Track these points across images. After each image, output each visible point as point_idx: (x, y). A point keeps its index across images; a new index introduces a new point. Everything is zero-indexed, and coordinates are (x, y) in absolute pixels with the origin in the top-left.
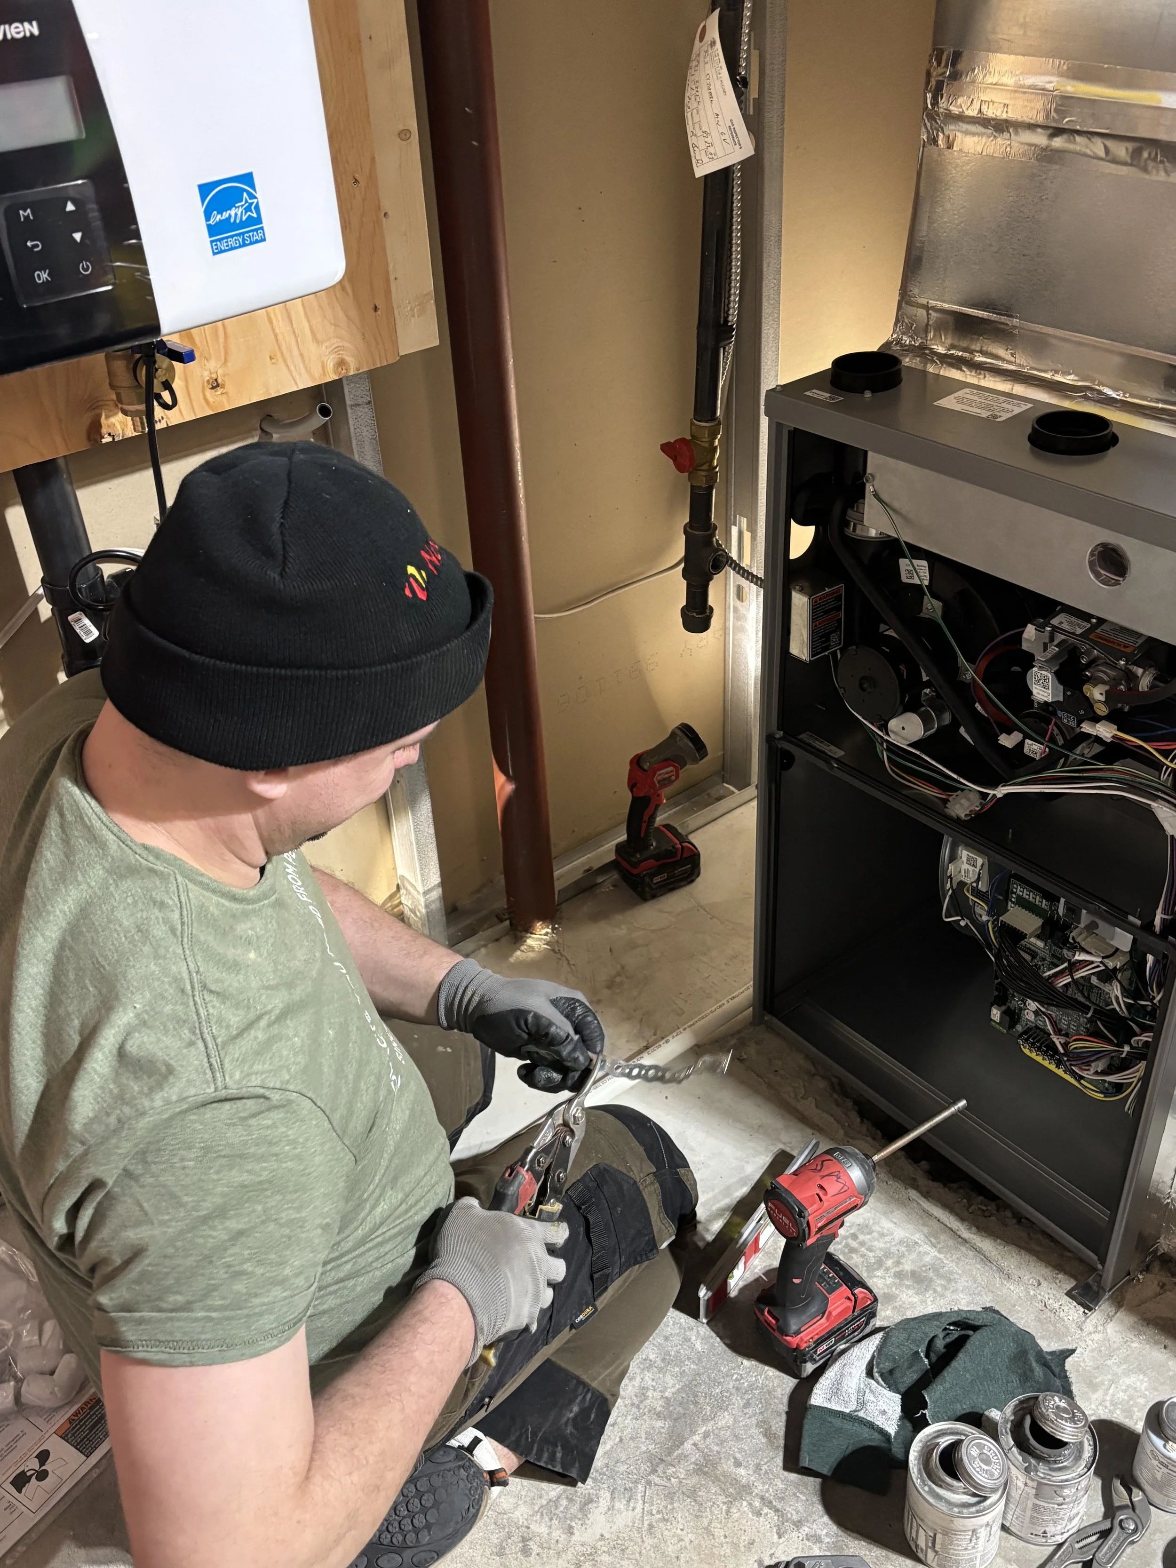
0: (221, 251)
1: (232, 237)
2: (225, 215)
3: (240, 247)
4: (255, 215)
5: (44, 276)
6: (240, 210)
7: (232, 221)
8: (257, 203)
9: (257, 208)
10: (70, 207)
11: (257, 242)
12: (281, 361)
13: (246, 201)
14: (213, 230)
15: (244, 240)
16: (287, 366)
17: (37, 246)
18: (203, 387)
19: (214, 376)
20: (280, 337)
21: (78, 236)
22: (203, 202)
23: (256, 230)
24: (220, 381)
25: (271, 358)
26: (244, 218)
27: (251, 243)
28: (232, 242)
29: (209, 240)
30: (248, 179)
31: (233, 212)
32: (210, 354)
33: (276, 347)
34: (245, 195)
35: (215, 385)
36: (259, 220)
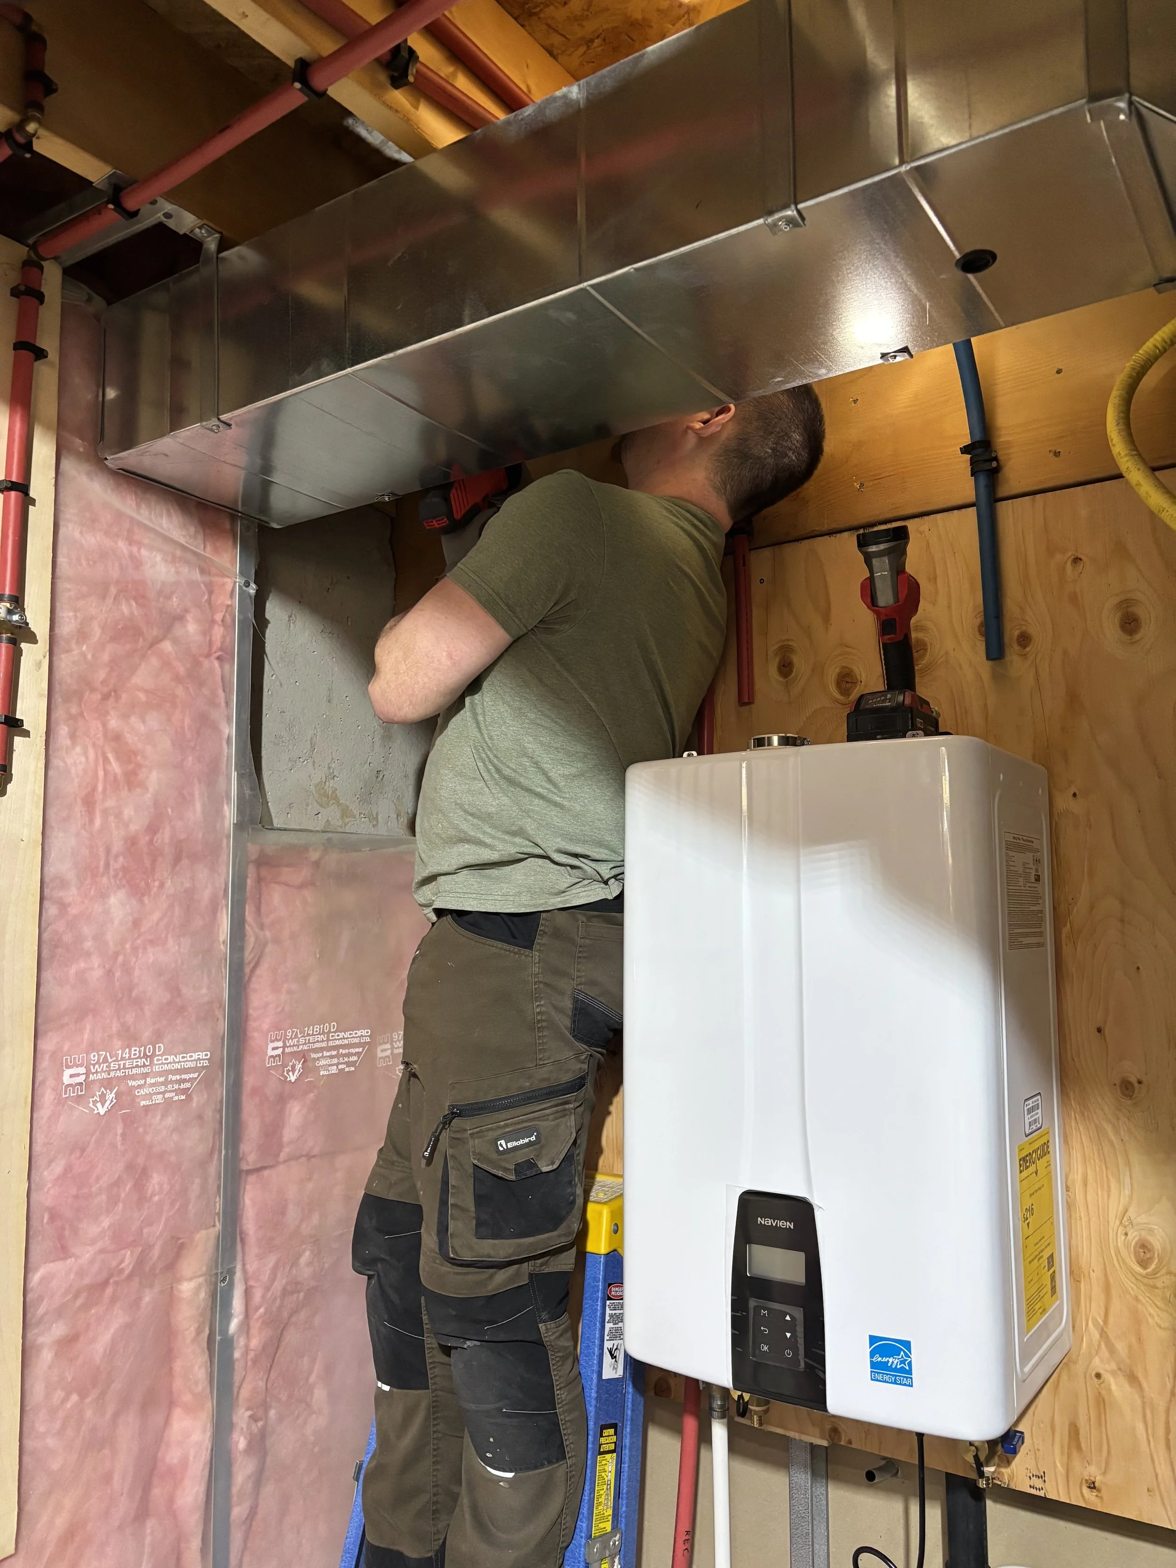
0: (877, 1380)
1: (887, 1374)
2: (885, 1360)
3: (891, 1383)
4: (907, 1368)
5: (766, 1348)
6: (897, 1361)
7: (889, 1365)
8: (911, 1361)
9: (910, 1364)
10: (788, 1318)
11: (905, 1385)
12: (1158, 1498)
13: (902, 1357)
14: (873, 1365)
15: (895, 1380)
16: (1164, 1504)
17: (766, 1331)
18: (1081, 1483)
19: (1093, 1479)
20: (1160, 1477)
21: (788, 1335)
22: (870, 1347)
23: (907, 1378)
24: (1096, 1484)
25: (1148, 1490)
26: (898, 1367)
27: (900, 1384)
28: (886, 1378)
29: (870, 1370)
30: (907, 1344)
31: (891, 1360)
32: (1092, 1460)
33: (1155, 1484)
34: (902, 1353)
35: (1092, 1486)
36: (910, 1372)
